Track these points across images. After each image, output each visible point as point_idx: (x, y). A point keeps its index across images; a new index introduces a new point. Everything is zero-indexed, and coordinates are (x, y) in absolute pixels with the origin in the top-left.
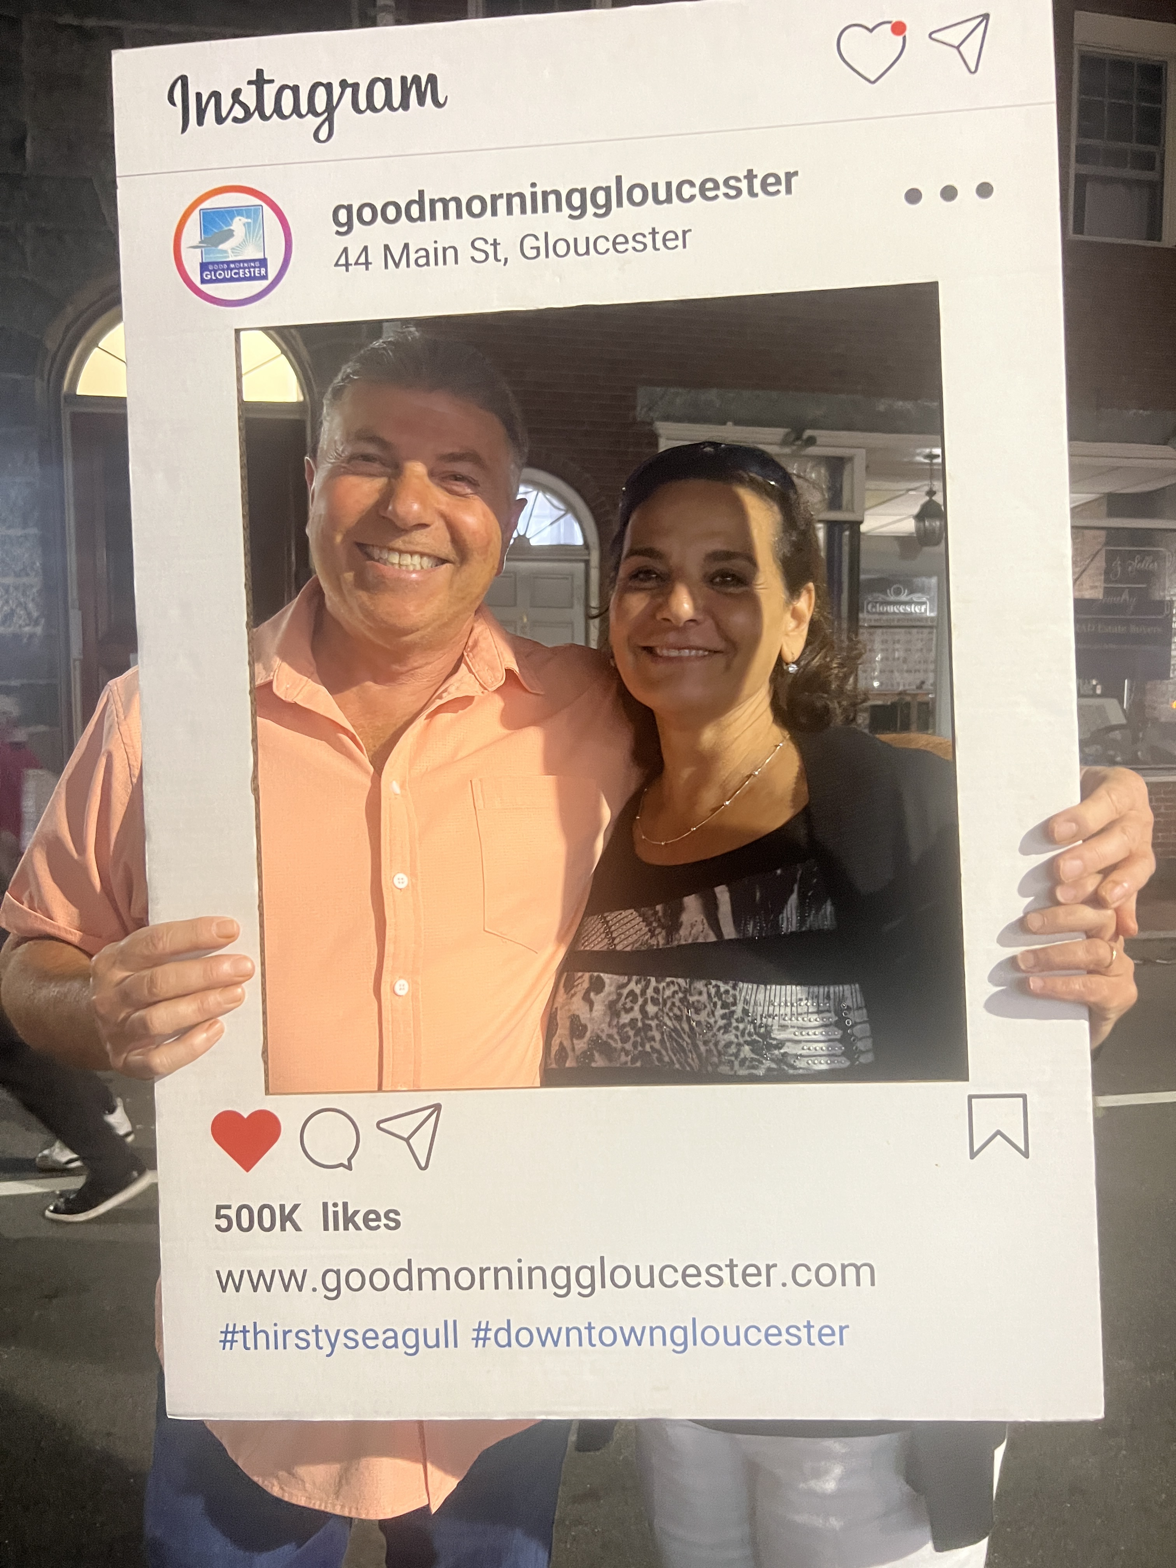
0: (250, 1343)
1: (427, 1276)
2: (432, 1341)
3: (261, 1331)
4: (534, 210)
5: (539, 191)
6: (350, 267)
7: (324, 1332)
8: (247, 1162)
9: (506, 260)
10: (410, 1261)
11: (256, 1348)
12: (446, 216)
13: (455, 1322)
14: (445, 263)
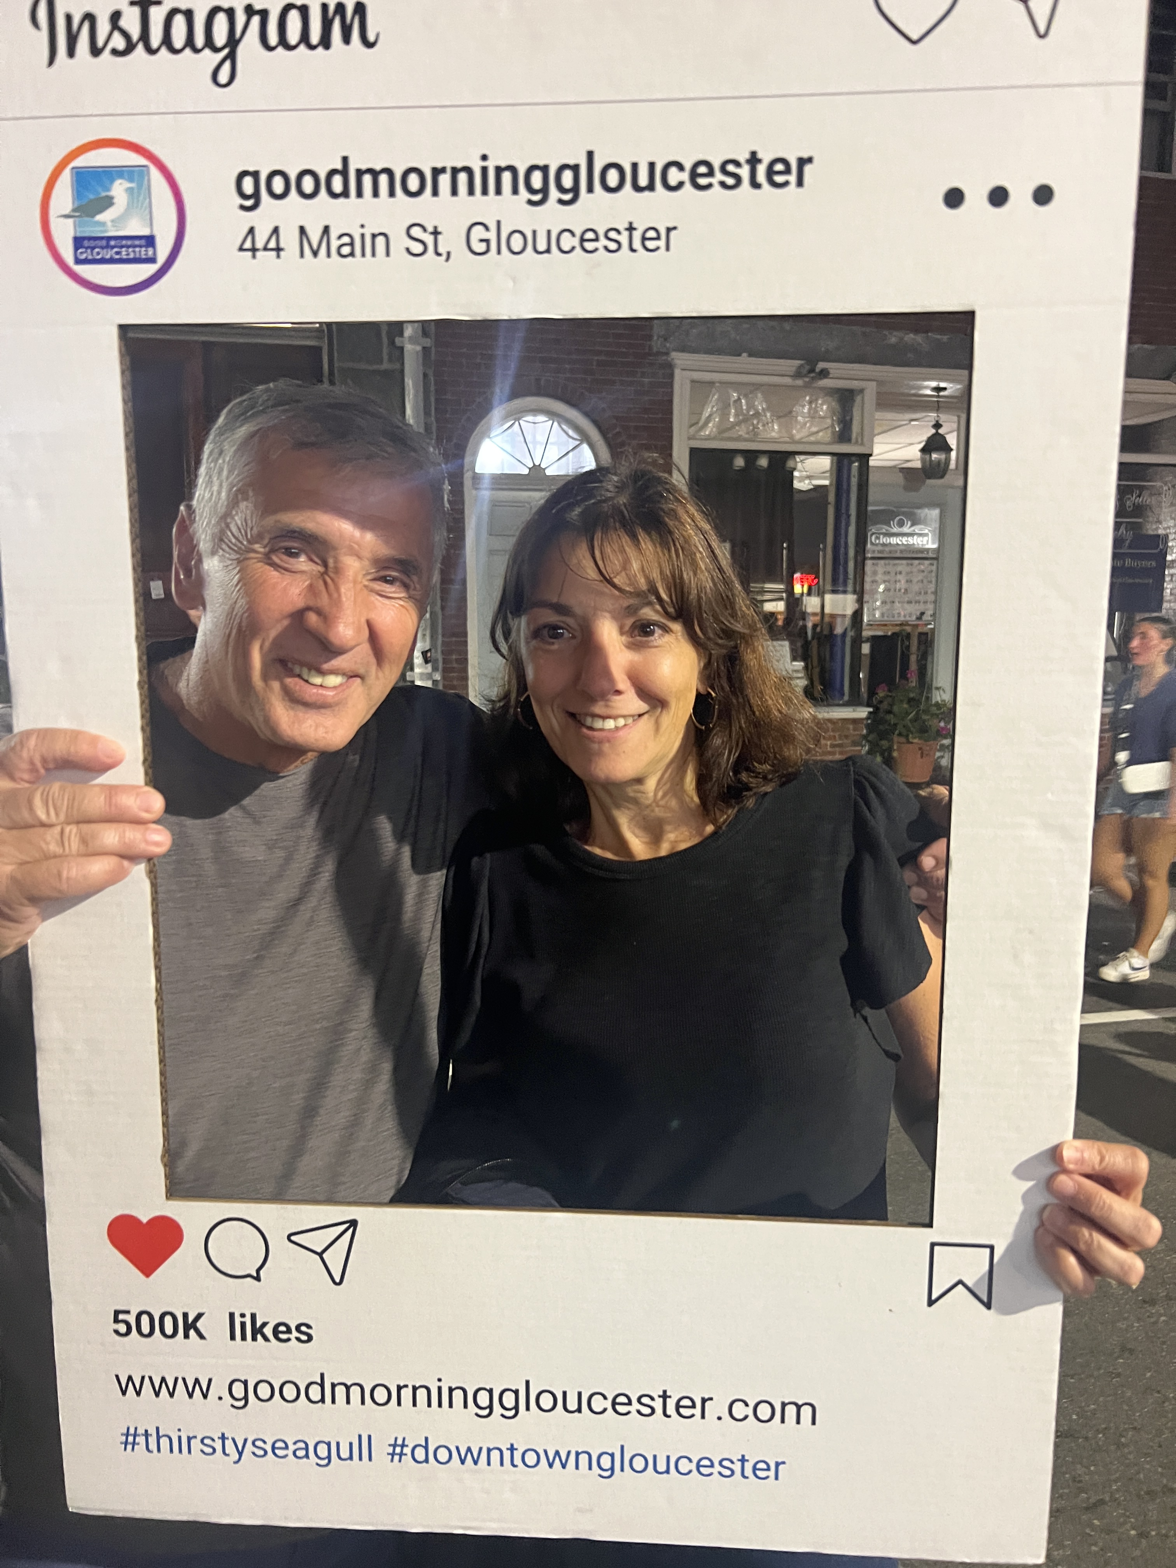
0: (153, 1446)
1: (340, 1391)
2: (345, 1454)
3: (164, 1436)
4: (485, 192)
5: (491, 164)
6: (258, 254)
7: (231, 1440)
8: (147, 1269)
9: (449, 254)
10: (322, 1375)
11: (159, 1450)
12: (376, 194)
13: (370, 1437)
14: (374, 254)
